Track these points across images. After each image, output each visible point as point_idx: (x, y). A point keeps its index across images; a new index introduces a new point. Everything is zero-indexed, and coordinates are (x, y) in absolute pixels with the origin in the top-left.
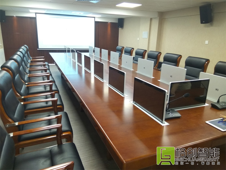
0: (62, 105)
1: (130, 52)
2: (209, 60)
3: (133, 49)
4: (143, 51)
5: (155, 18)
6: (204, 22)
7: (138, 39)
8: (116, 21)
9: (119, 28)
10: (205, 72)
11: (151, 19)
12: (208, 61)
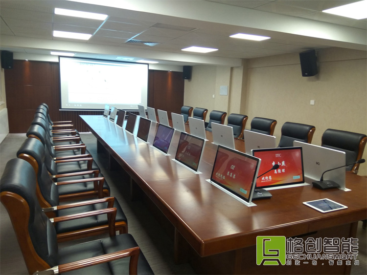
0: (108, 188)
1: (202, 115)
2: (314, 127)
3: (206, 110)
4: (221, 114)
5: (238, 67)
6: (306, 74)
7: (214, 97)
8: (181, 70)
9: (185, 80)
10: (310, 143)
11: (232, 69)
12: (313, 129)
